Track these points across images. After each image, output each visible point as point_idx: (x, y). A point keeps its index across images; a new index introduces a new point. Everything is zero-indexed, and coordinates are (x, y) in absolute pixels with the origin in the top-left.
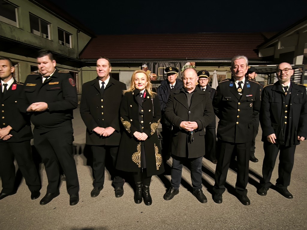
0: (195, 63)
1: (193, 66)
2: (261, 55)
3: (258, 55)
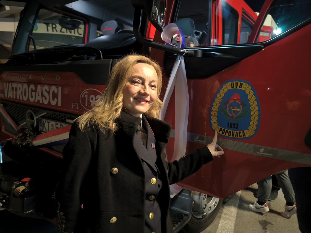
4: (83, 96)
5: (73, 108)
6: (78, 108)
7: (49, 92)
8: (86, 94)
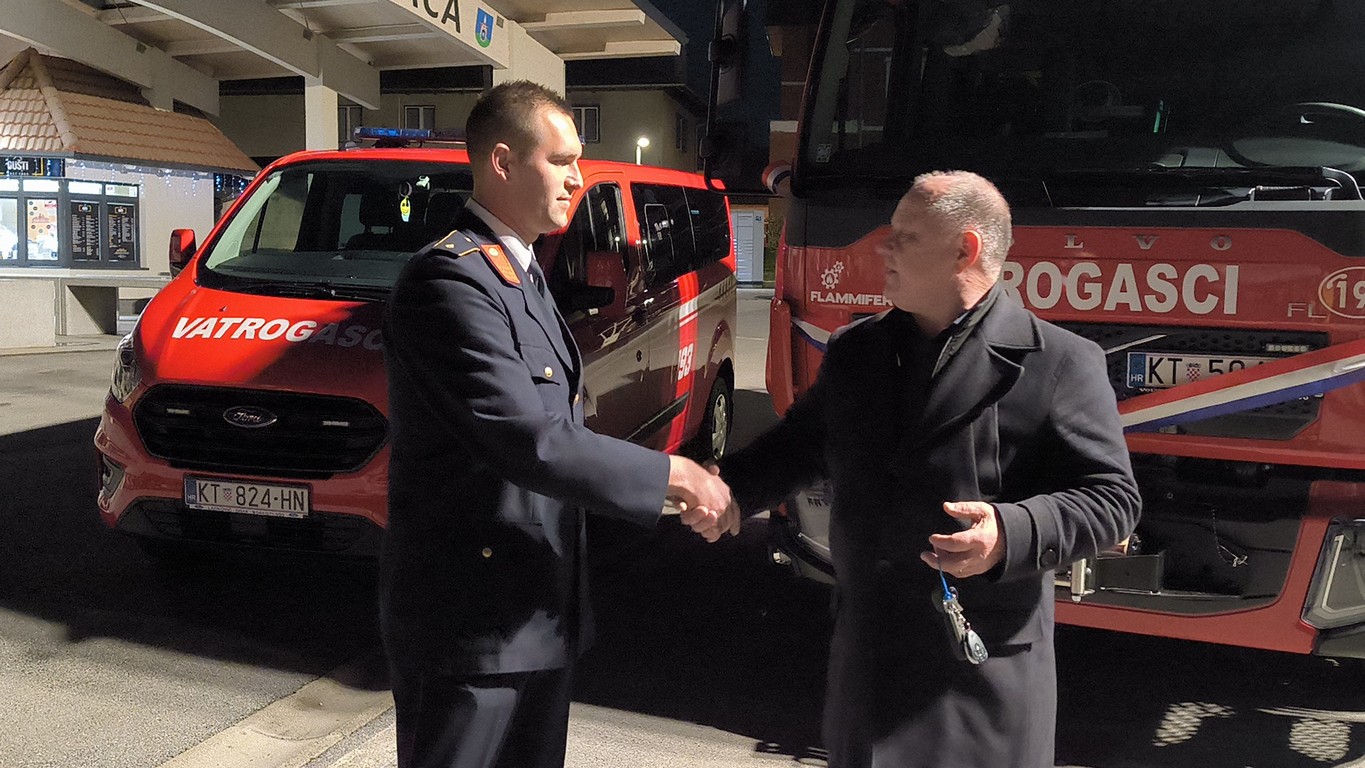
4: (1330, 285)
5: (1290, 315)
6: (1310, 316)
7: (1178, 283)
8: (1340, 280)
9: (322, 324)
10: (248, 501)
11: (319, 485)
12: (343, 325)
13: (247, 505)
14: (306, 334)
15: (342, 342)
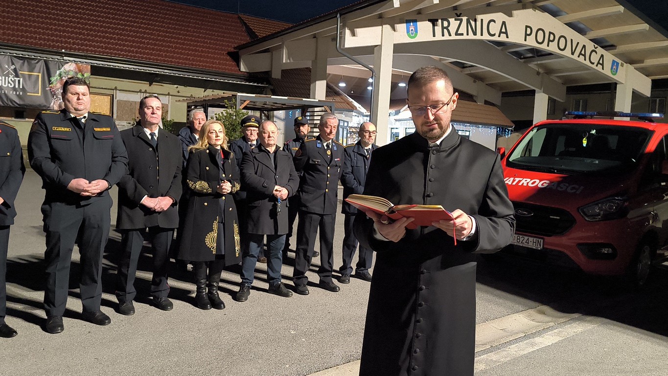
0: (90, 67)
1: (85, 75)
2: (245, 68)
3: (238, 66)
9: (551, 182)
10: (521, 242)
11: (547, 239)
12: (559, 183)
13: (520, 243)
14: (545, 185)
15: (559, 189)
